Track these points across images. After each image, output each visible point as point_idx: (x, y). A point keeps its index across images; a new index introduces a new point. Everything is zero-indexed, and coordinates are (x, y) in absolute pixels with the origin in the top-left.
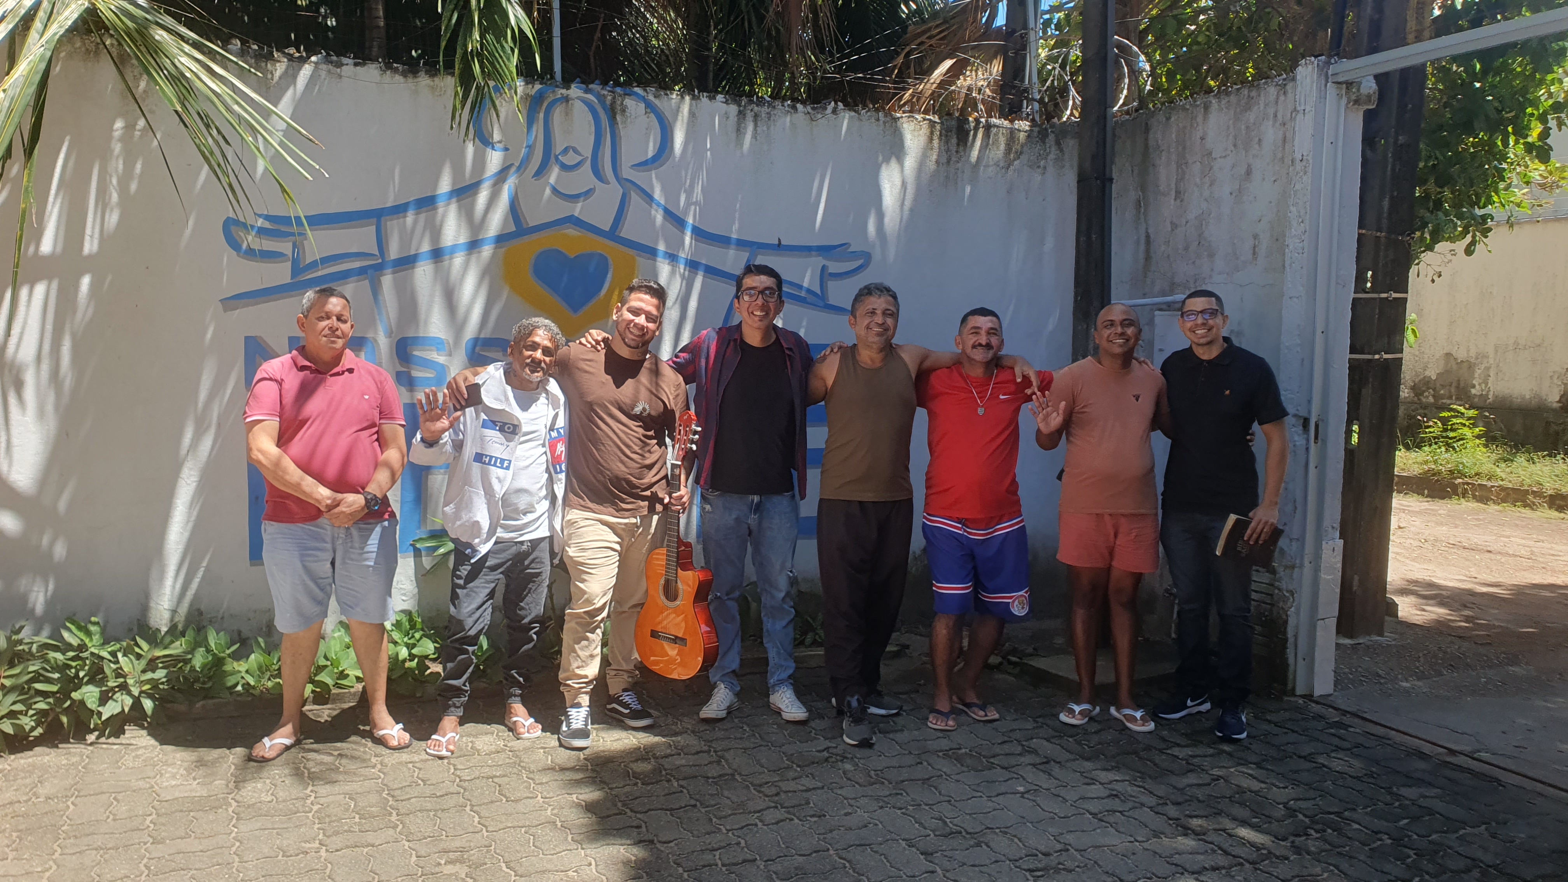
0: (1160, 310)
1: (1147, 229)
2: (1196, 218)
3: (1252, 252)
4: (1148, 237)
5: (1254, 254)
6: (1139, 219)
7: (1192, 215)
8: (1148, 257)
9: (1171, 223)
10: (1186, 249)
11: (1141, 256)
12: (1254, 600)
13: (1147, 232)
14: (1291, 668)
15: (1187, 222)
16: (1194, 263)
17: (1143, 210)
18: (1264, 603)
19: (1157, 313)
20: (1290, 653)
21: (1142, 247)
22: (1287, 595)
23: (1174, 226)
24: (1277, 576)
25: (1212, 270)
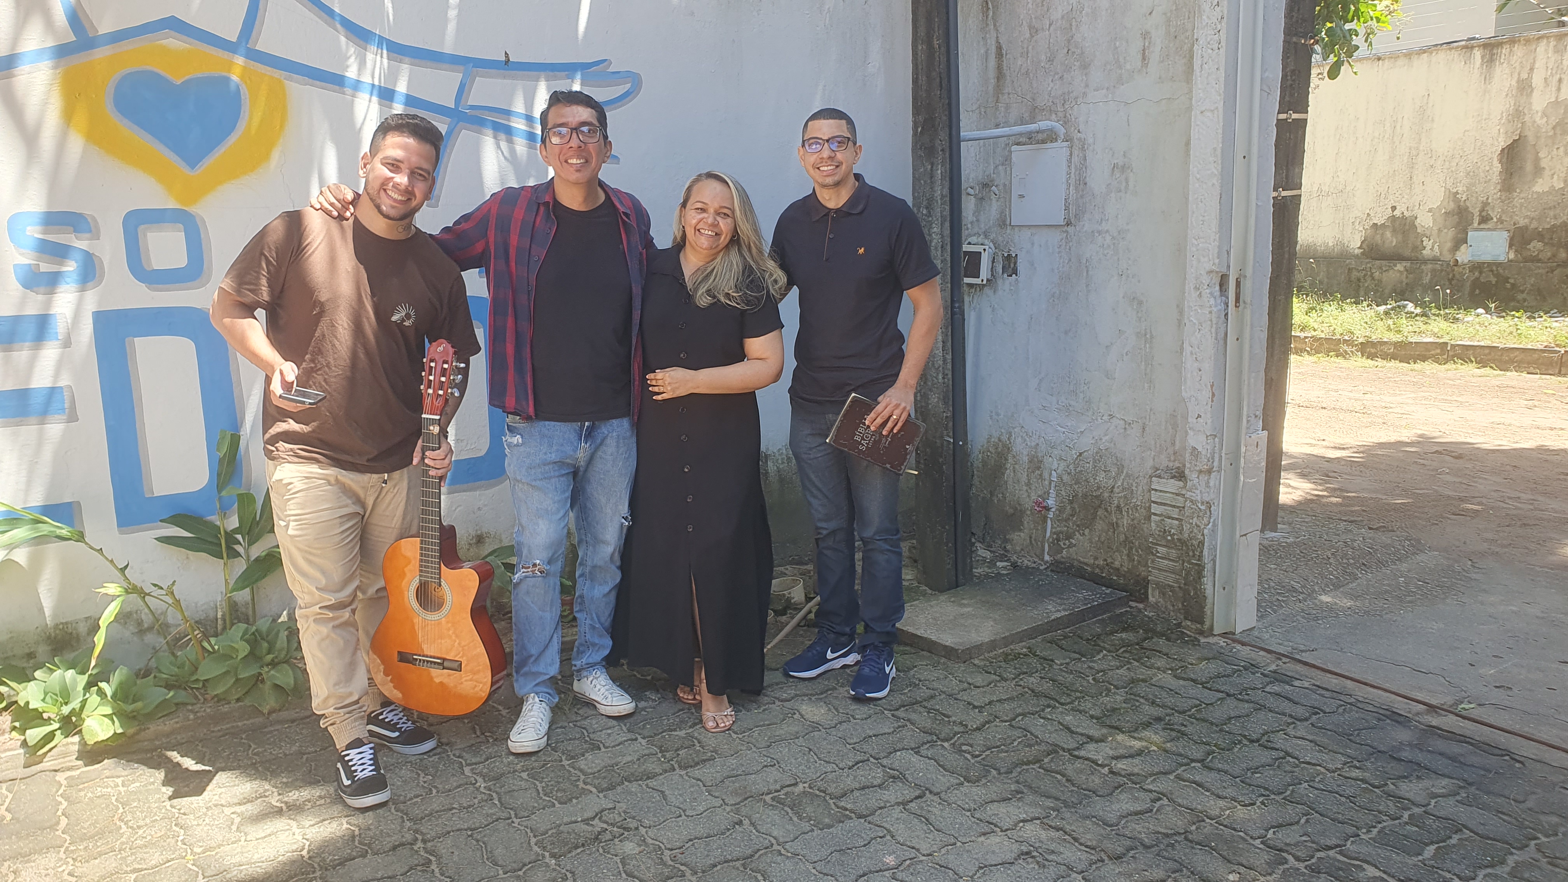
0: (1018, 144)
1: (997, 37)
2: (1063, 17)
3: (1140, 56)
4: (999, 48)
5: (1144, 59)
6: (987, 25)
7: (1057, 14)
8: (1000, 75)
9: (1031, 27)
10: (1051, 60)
11: (992, 73)
12: (1155, 514)
13: (998, 42)
14: (1209, 601)
15: (1050, 25)
16: (1061, 78)
17: (991, 13)
18: (1169, 518)
19: (1014, 148)
20: (1207, 581)
21: (992, 63)
22: (1203, 508)
23: (1034, 31)
24: (1189, 484)
25: (1087, 86)
